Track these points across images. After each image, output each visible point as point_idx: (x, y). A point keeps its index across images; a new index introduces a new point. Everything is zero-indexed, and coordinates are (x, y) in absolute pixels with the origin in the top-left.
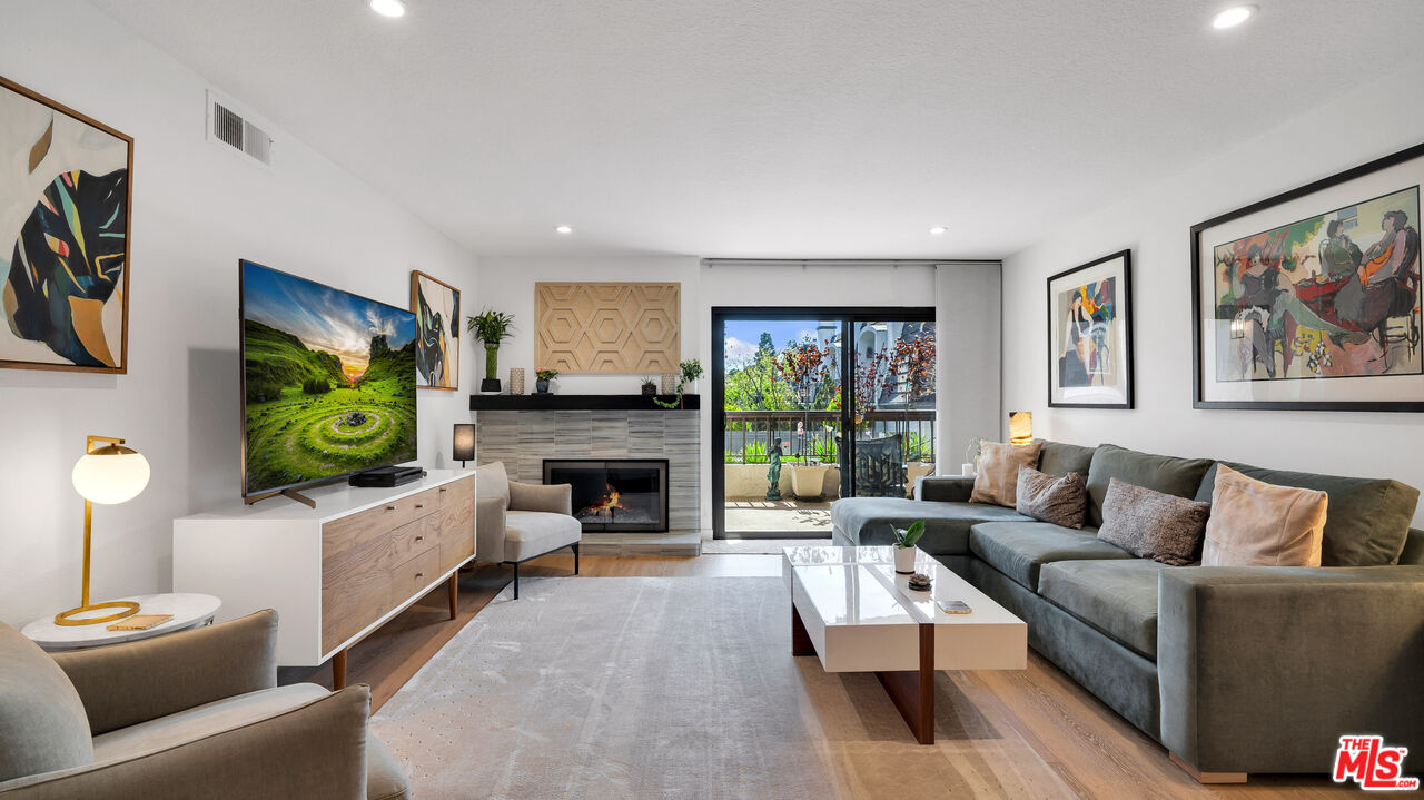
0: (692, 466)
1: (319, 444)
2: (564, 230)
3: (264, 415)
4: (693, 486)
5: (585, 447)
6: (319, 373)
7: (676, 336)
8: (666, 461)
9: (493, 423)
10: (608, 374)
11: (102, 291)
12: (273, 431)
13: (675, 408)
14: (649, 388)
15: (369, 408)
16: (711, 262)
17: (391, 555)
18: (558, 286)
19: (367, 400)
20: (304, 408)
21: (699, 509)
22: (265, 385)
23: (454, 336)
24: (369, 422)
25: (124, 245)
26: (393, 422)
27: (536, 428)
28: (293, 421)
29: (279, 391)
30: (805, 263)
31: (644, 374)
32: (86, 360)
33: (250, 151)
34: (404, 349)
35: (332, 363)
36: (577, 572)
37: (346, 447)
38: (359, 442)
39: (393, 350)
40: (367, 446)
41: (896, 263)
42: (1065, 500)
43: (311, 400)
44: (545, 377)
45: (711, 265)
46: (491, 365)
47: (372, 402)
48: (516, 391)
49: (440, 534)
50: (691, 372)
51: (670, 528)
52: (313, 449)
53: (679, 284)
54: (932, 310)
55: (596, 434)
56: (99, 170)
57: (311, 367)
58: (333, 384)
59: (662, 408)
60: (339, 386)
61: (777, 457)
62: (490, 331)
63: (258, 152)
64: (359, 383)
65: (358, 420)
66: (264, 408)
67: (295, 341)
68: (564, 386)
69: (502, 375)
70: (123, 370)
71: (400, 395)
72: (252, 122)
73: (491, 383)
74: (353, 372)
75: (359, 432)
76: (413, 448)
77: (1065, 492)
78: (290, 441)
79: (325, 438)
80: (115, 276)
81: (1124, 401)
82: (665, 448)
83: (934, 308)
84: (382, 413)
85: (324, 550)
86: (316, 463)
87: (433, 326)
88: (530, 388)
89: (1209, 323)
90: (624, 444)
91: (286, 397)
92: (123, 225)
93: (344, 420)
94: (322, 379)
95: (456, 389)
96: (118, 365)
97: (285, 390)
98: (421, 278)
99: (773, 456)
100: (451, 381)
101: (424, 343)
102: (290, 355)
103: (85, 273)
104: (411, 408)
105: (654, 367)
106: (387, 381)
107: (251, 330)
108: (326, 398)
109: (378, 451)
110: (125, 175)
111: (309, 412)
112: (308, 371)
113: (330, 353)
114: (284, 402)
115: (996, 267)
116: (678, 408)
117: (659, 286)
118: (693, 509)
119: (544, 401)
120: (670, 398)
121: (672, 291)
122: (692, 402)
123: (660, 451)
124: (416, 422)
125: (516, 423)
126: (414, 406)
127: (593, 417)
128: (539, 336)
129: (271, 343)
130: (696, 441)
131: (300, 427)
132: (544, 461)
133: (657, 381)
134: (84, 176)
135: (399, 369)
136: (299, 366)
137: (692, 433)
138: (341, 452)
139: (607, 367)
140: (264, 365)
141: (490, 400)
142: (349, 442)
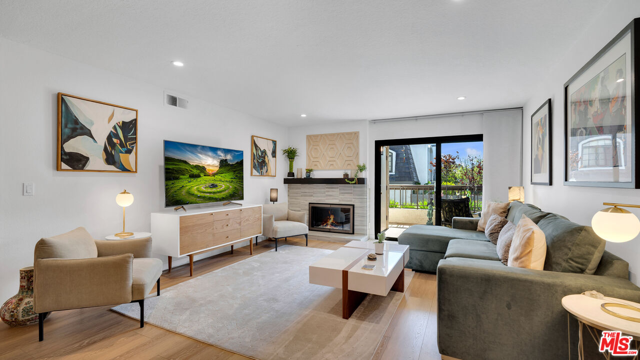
0: (364, 208)
1: (196, 193)
2: (304, 116)
3: (173, 184)
4: (364, 216)
5: (323, 198)
6: (195, 172)
7: (358, 154)
8: (353, 206)
9: (293, 189)
10: (333, 170)
11: (129, 152)
12: (176, 188)
13: (354, 184)
14: (346, 175)
15: (219, 182)
16: (374, 121)
17: (213, 229)
18: (314, 136)
19: (218, 180)
20: (190, 182)
21: (367, 226)
22: (174, 175)
23: (273, 157)
24: (219, 187)
25: (136, 139)
26: (231, 187)
27: (307, 191)
28: (185, 186)
29: (179, 177)
30: (416, 118)
31: (345, 170)
32: (124, 170)
33: (179, 106)
34: (237, 163)
35: (202, 169)
36: (307, 245)
37: (208, 194)
38: (214, 193)
39: (231, 163)
40: (218, 194)
41: (463, 114)
42: (496, 231)
43: (192, 179)
44: (309, 171)
45: (375, 123)
46: (291, 167)
47: (220, 180)
48: (299, 177)
49: (240, 225)
50: (362, 169)
51: (355, 232)
52: (193, 194)
53: (358, 132)
54: (482, 136)
55: (327, 193)
56: (127, 120)
57: (192, 170)
58: (202, 175)
59: (349, 183)
60: (205, 176)
61: (431, 207)
62: (291, 154)
63: (183, 106)
64: (214, 175)
65: (214, 186)
66: (173, 182)
67: (185, 162)
68: (316, 175)
69: (295, 171)
70: (136, 172)
71: (234, 178)
72: (180, 97)
73: (291, 174)
74: (211, 171)
75: (214, 190)
76: (242, 196)
77: (497, 227)
78: (184, 191)
79: (199, 191)
80: (133, 147)
81: (547, 181)
82: (353, 200)
83: (482, 135)
84: (225, 184)
85: (180, 224)
86: (195, 199)
87: (262, 154)
88: (304, 176)
89: (570, 138)
90: (337, 198)
91: (181, 179)
92: (135, 133)
93: (207, 186)
94: (197, 173)
95: (275, 176)
96: (135, 170)
97: (181, 177)
98: (255, 138)
99: (429, 206)
100: (273, 173)
101: (257, 161)
102: (183, 166)
103: (124, 147)
104: (241, 183)
105: (349, 167)
106: (226, 174)
107: (167, 160)
108: (199, 179)
109: (224, 196)
110: (136, 120)
111: (191, 183)
112: (191, 171)
113: (201, 165)
114: (181, 180)
115: (520, 111)
116: (355, 183)
117: (350, 134)
118: (364, 226)
119: (309, 180)
120: (352, 180)
121: (356, 135)
122: (361, 181)
123: (351, 201)
124: (243, 188)
125: (300, 189)
126: (242, 182)
127: (327, 187)
128: (308, 155)
129: (175, 163)
130: (366, 197)
131: (188, 188)
132: (309, 203)
133: (349, 173)
134: (123, 122)
135: (234, 170)
136: (187, 170)
137: (363, 194)
138: (206, 196)
139: (331, 167)
140: (173, 169)
141: (291, 180)
142: (210, 193)
